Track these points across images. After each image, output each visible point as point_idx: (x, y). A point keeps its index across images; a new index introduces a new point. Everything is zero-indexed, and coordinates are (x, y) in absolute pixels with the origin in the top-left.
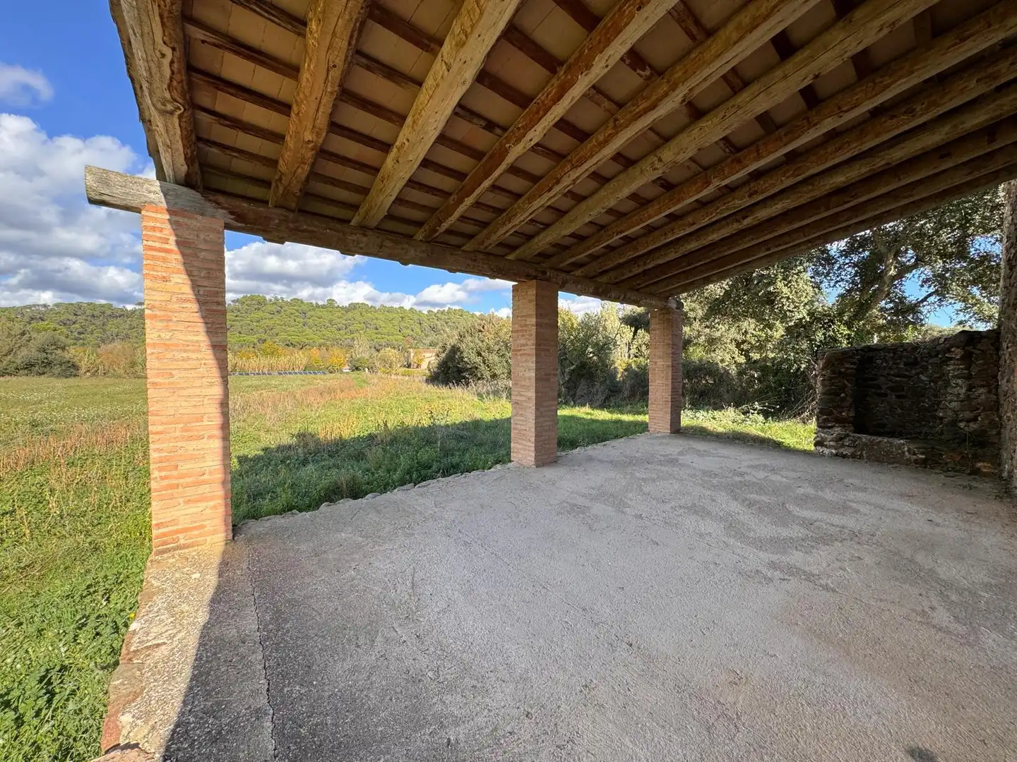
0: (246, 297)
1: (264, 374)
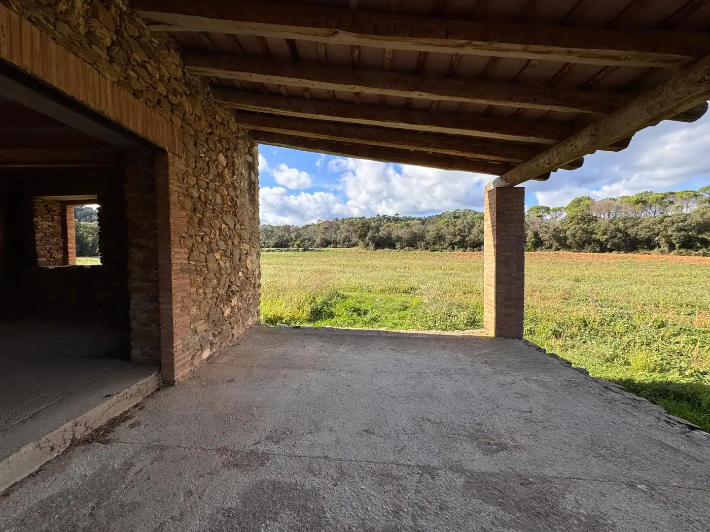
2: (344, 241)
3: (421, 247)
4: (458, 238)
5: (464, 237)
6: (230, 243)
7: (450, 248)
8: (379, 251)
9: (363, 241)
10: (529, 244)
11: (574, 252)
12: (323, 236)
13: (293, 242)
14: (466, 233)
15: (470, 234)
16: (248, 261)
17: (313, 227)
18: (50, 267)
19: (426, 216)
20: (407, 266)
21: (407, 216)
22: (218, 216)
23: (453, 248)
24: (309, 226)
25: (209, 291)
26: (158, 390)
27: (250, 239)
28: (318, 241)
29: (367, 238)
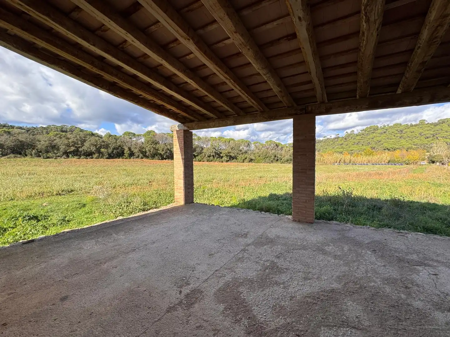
0: (367, 127)
1: (365, 164)
3: (31, 155)
4: (72, 149)
5: (78, 148)
7: (64, 156)
10: (126, 155)
11: (150, 159)
14: (80, 145)
15: (82, 146)
23: (68, 157)
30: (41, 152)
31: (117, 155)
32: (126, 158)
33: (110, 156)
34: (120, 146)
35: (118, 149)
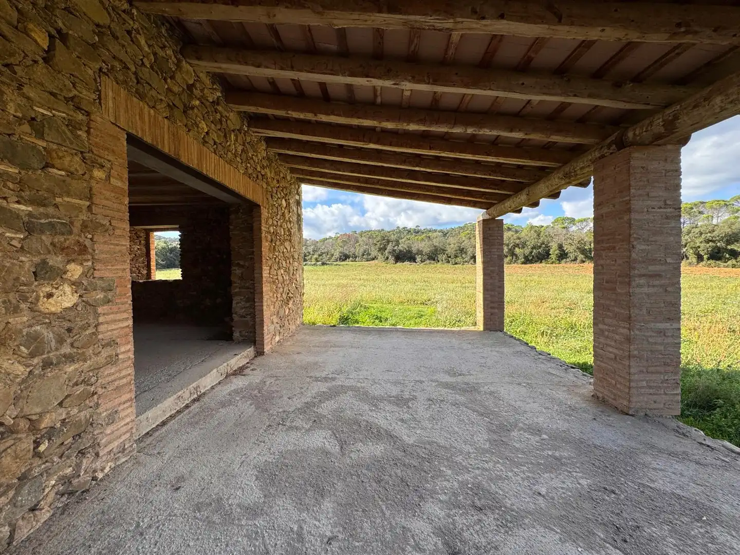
2: (363, 255)
3: (442, 261)
6: (288, 262)
8: (399, 264)
9: (382, 254)
10: (553, 257)
12: (341, 249)
13: (310, 256)
16: (298, 276)
17: (331, 240)
18: (141, 281)
19: (448, 227)
20: (426, 279)
21: (429, 228)
22: (282, 243)
24: (327, 239)
25: (279, 295)
26: (256, 357)
27: (298, 258)
28: (337, 255)
29: (386, 251)
30: (450, 257)
31: (538, 258)
32: (552, 263)
33: (528, 260)
34: (543, 243)
35: (540, 247)
